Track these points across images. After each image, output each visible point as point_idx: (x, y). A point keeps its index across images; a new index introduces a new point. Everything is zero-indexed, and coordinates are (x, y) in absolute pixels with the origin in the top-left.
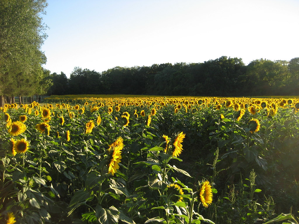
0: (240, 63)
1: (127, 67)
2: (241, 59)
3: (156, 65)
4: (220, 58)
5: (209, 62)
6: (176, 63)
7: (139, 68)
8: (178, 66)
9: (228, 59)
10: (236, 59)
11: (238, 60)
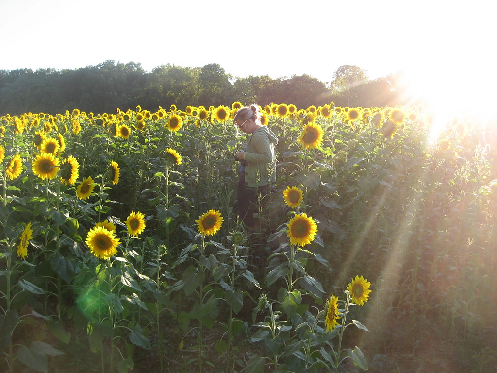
0: (138, 70)
2: (139, 64)
4: (104, 63)
5: (87, 69)
6: (38, 69)
8: (41, 74)
9: (116, 64)
10: (131, 64)
11: (136, 65)
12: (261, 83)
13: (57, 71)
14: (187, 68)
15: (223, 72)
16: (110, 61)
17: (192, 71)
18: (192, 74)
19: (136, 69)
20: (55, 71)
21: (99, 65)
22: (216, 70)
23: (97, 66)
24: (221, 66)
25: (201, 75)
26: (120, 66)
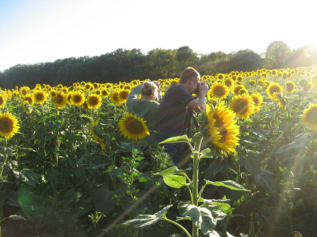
0: (139, 53)
1: (30, 64)
2: (139, 50)
3: (59, 60)
4: (116, 51)
5: (106, 55)
6: (79, 57)
7: (43, 64)
8: (81, 60)
9: (123, 51)
10: (134, 50)
11: (137, 50)
12: (217, 57)
13: (90, 57)
14: (169, 51)
15: (191, 51)
16: (120, 49)
17: (171, 52)
18: (172, 54)
19: (138, 53)
20: (89, 58)
21: (114, 52)
22: (187, 51)
23: (112, 53)
24: (190, 48)
25: (177, 54)
26: (126, 52)
